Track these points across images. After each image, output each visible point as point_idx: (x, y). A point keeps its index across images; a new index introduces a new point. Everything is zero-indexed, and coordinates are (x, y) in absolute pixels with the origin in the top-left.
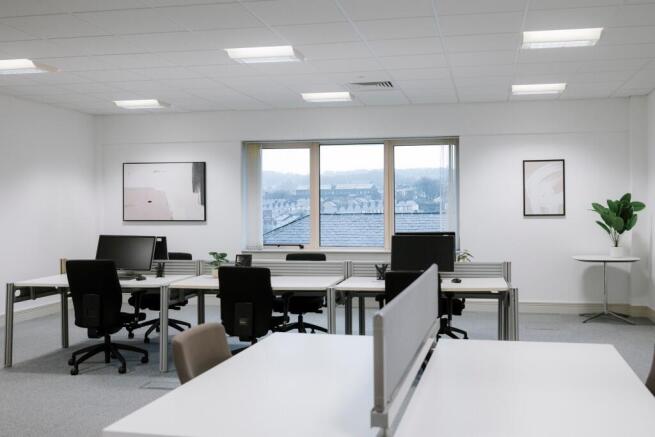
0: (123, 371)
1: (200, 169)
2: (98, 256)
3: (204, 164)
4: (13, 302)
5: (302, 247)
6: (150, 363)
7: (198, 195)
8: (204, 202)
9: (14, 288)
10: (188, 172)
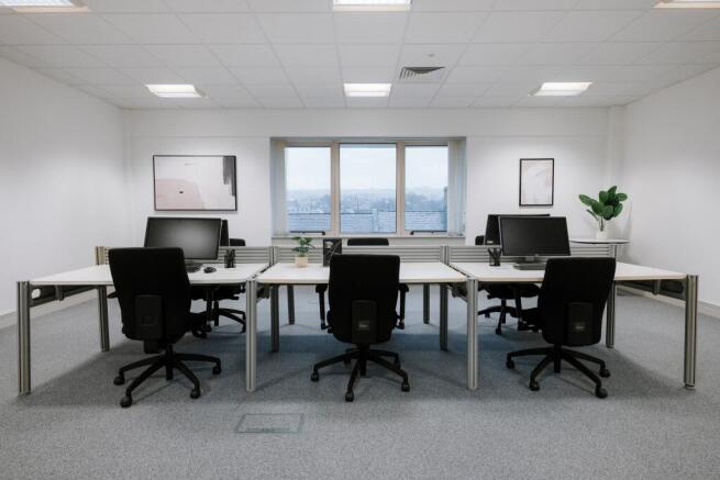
0: (196, 395)
1: (231, 164)
2: (146, 244)
3: (235, 157)
4: (29, 306)
5: (324, 233)
6: (222, 374)
7: (229, 187)
8: (235, 193)
9: (30, 288)
10: (218, 166)
